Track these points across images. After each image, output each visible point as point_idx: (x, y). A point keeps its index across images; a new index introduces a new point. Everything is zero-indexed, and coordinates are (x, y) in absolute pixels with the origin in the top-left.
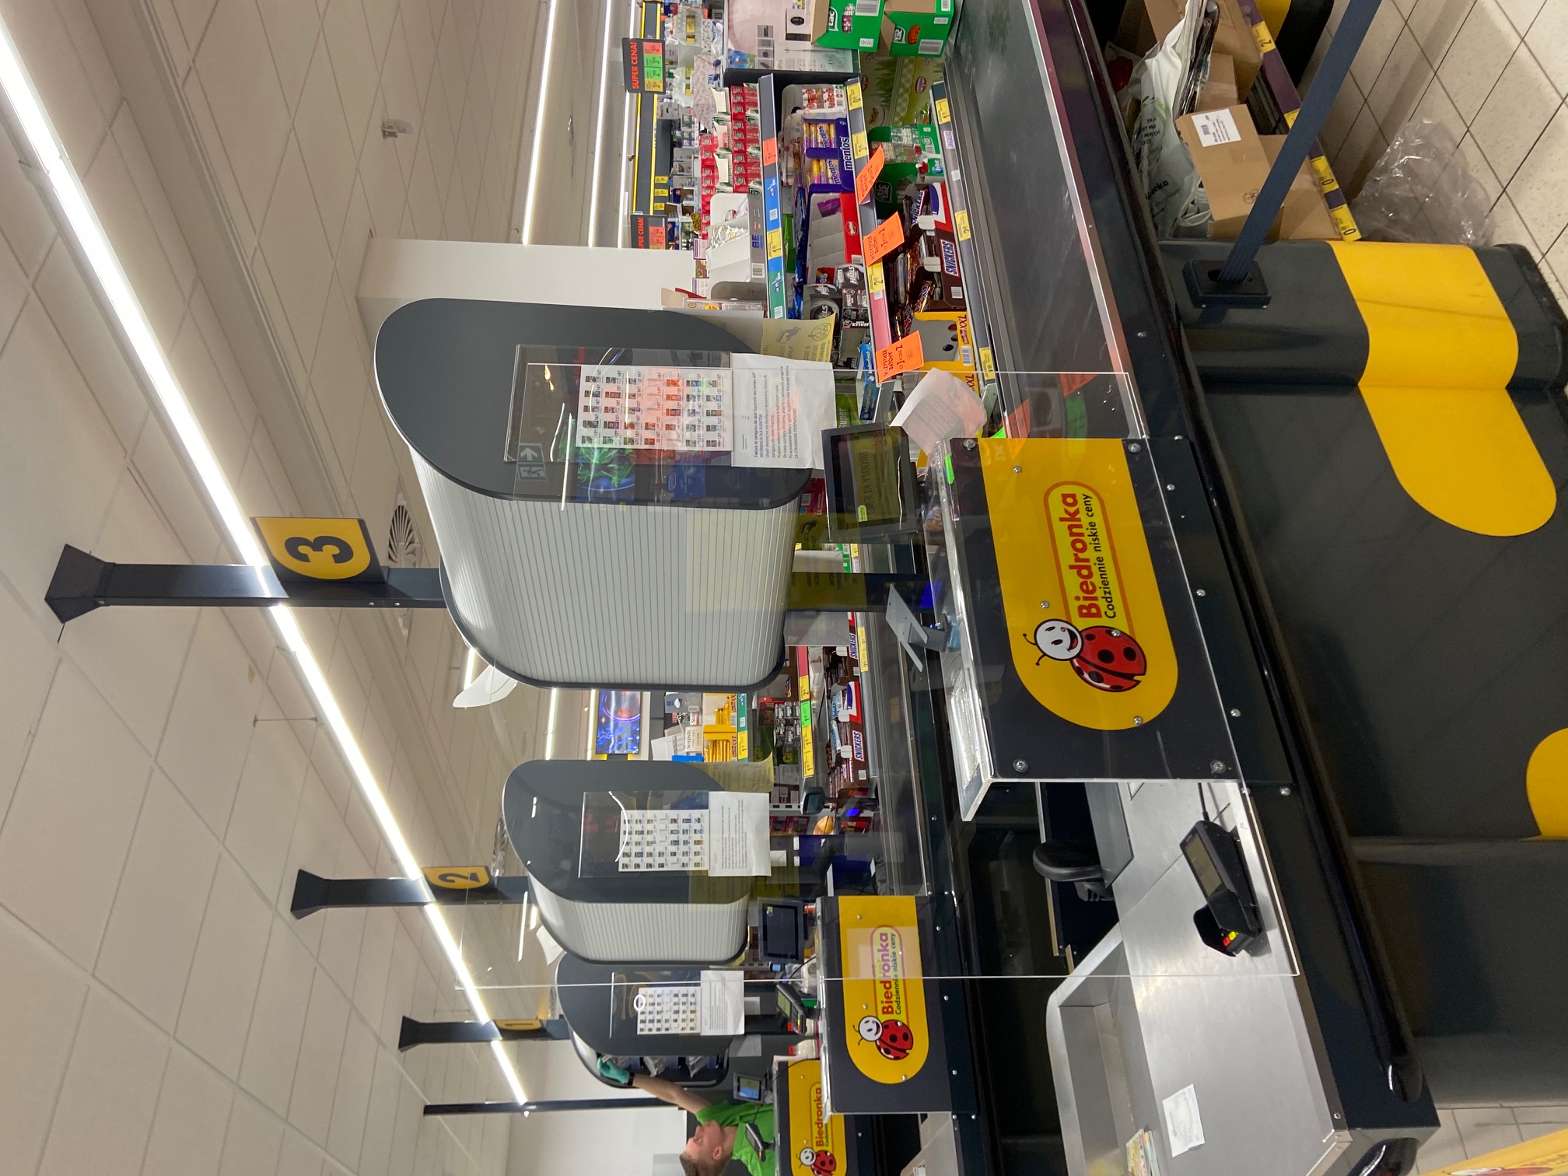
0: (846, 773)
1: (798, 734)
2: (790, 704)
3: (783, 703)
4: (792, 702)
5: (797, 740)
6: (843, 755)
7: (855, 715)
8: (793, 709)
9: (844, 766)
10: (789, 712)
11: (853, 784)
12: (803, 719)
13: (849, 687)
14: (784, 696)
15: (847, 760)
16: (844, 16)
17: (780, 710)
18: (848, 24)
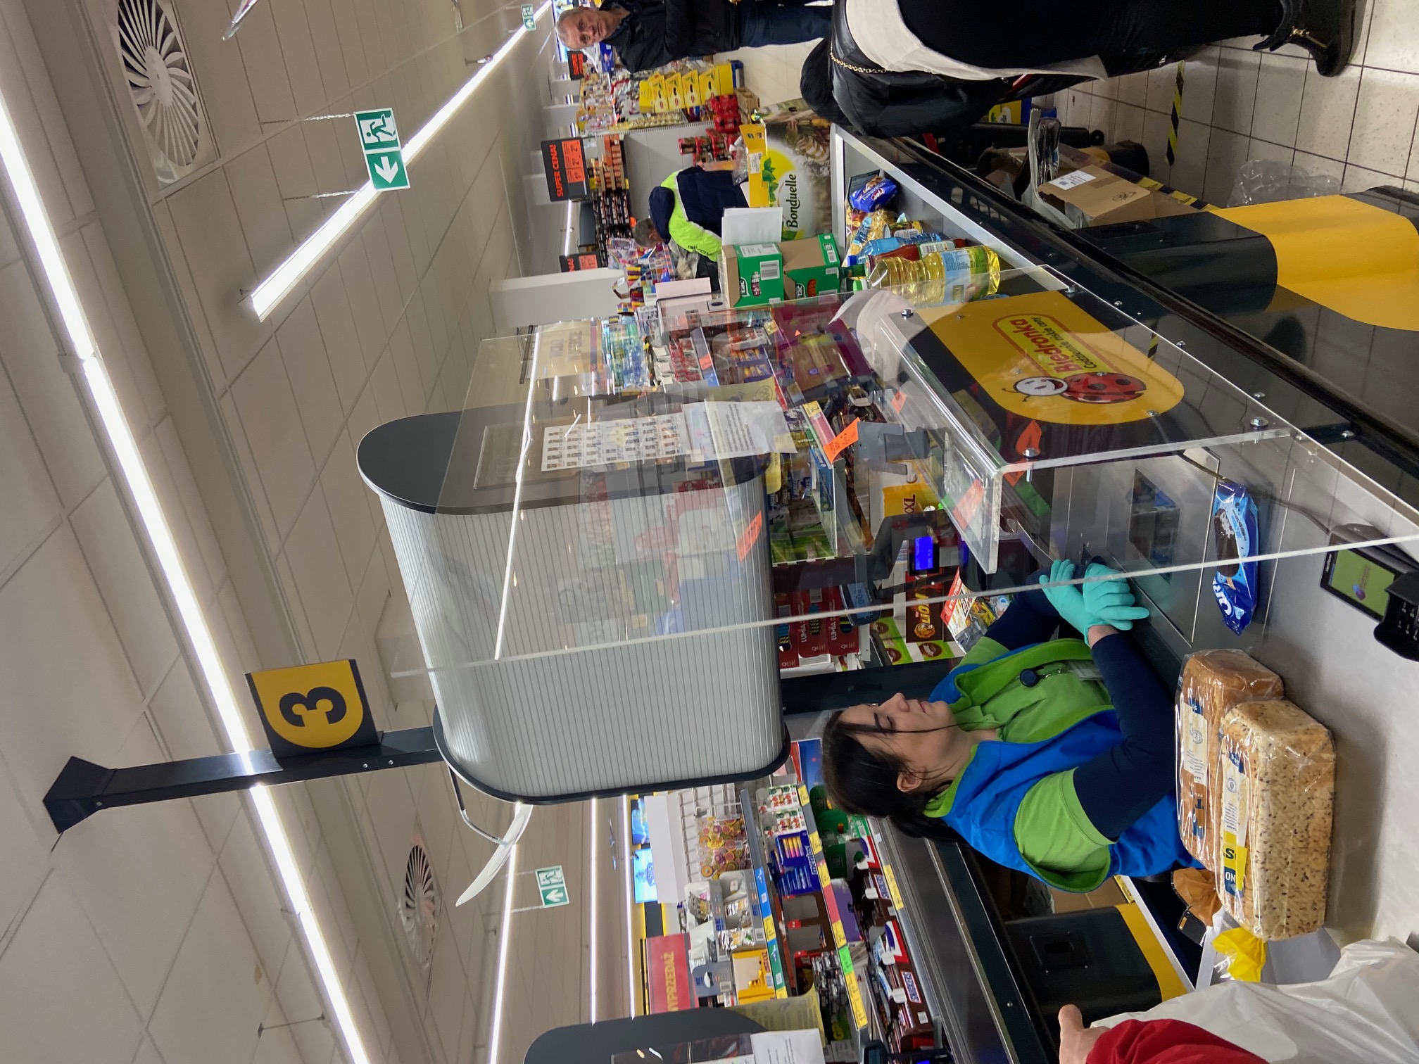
0: (905, 1017)
1: (842, 984)
2: (828, 954)
3: (820, 956)
4: (830, 951)
5: (843, 992)
6: (897, 1000)
7: (900, 954)
8: (832, 959)
9: (901, 1012)
10: (828, 963)
11: (915, 1030)
12: (844, 966)
13: (888, 928)
14: (817, 947)
15: (902, 1005)
16: (752, 284)
17: (818, 963)
18: (756, 290)
